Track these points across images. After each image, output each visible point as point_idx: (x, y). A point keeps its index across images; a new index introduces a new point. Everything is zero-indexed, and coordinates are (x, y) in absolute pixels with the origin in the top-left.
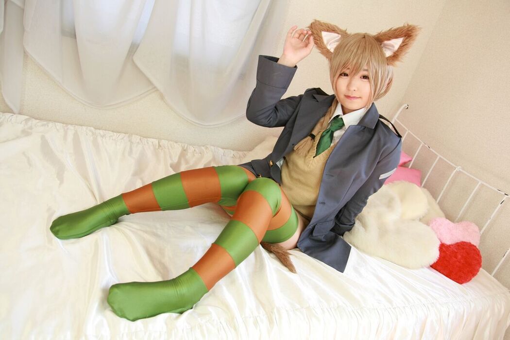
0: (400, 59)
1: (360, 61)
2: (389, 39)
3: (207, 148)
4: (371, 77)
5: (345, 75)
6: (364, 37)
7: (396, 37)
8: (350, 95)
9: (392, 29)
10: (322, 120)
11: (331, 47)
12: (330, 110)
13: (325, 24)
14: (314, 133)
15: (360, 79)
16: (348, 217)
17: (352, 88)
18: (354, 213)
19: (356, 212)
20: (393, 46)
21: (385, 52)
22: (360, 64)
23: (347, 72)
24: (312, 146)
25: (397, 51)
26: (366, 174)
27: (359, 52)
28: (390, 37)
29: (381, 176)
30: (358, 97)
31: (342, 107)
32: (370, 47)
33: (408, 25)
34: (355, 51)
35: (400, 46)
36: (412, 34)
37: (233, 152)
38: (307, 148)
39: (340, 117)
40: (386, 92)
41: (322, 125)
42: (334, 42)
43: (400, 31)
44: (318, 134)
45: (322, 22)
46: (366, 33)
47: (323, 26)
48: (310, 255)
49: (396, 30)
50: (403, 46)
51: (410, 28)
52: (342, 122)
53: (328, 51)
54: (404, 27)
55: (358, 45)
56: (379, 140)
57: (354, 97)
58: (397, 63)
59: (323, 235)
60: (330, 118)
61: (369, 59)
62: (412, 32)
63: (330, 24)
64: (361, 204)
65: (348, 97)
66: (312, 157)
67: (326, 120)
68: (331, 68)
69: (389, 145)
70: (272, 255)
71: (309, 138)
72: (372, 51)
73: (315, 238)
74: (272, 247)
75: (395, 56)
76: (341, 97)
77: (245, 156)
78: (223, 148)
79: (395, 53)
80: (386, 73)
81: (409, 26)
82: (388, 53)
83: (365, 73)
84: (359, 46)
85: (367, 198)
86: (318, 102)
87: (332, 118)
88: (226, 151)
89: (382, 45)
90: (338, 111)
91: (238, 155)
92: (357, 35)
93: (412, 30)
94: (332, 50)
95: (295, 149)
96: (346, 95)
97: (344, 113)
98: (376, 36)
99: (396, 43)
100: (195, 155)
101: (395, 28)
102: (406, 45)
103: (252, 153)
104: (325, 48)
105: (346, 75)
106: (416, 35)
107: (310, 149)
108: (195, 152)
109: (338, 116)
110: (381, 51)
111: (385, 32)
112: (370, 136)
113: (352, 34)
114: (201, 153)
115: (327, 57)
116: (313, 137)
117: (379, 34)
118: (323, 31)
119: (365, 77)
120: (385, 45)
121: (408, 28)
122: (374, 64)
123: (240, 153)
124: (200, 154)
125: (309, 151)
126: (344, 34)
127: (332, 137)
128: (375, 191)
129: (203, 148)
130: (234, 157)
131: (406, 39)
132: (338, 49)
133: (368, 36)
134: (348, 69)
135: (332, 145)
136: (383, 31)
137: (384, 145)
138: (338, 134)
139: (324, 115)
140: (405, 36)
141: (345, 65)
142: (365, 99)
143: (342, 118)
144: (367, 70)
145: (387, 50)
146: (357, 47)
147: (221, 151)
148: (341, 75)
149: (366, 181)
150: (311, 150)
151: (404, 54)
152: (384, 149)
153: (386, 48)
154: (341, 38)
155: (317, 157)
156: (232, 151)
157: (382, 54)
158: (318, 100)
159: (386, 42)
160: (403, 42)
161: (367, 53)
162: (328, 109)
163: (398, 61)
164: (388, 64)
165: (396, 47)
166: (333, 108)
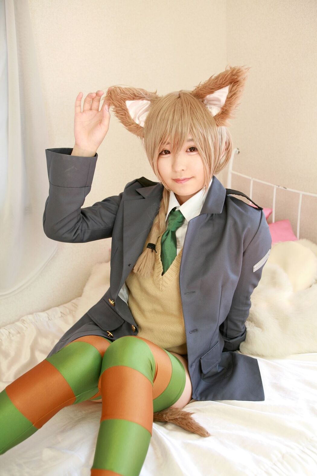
0: (231, 115)
1: (180, 130)
2: (212, 91)
3: (23, 321)
4: (199, 147)
5: (166, 154)
6: (180, 97)
7: (220, 87)
8: (179, 177)
9: (213, 78)
10: (156, 221)
11: (141, 121)
12: (162, 203)
13: (129, 89)
14: (153, 241)
15: (186, 154)
16: (236, 328)
17: (179, 168)
18: (240, 321)
19: (243, 319)
20: (219, 100)
21: (210, 110)
22: (182, 134)
23: (167, 148)
24: (156, 260)
25: (225, 105)
26: (235, 272)
27: (176, 117)
28: (212, 89)
29: (255, 267)
30: (189, 177)
31: (176, 195)
32: (189, 108)
33: (231, 68)
34: (171, 117)
35: (227, 98)
36: (239, 79)
37: (58, 310)
38: (150, 264)
39: (176, 210)
40: (227, 160)
41: (159, 227)
42: (143, 113)
43: (223, 78)
44: (157, 241)
45: (123, 87)
46: (181, 91)
47: (127, 94)
48: (214, 399)
49: (217, 78)
50: (231, 96)
51: (235, 72)
52: (181, 216)
53: (138, 127)
54: (227, 71)
55: (173, 110)
56: (235, 223)
57: (184, 180)
58: (228, 121)
59: (216, 366)
60: (166, 214)
61: (191, 124)
62: (238, 76)
63: (135, 89)
64: (244, 308)
65: (177, 181)
66: (161, 275)
67: (162, 219)
68: (147, 149)
69: (249, 226)
70: (170, 426)
71: (148, 250)
72: (192, 113)
73: (208, 375)
74: (164, 416)
75: (224, 113)
76: (169, 183)
77: (76, 306)
78: (44, 311)
79: (222, 109)
80: (219, 137)
81: (233, 70)
82: (215, 111)
83: (192, 144)
84: (175, 110)
85: (248, 298)
86: (144, 198)
87: (168, 214)
88: (49, 312)
89: (205, 102)
90: (173, 203)
91: (68, 310)
92: (170, 96)
93: (237, 73)
94: (142, 125)
95: (135, 271)
96: (174, 178)
97: (181, 203)
98: (195, 92)
99: (222, 94)
100: (13, 338)
101: (216, 75)
102: (234, 94)
103: (83, 299)
104: (133, 124)
105: (167, 152)
106: (244, 79)
107: (154, 265)
108: (11, 336)
109: (174, 209)
110: (205, 110)
111: (205, 84)
112: (222, 222)
113: (164, 96)
114: (19, 333)
115: (138, 135)
116: (153, 247)
117: (198, 88)
118: (127, 100)
119: (193, 149)
120: (209, 101)
121: (232, 72)
122: (199, 129)
123: (69, 305)
124: (18, 335)
125: (153, 268)
126: (154, 99)
127: (174, 239)
128: (255, 286)
129: (19, 324)
130: (63, 315)
131: (233, 86)
132: (149, 121)
133: (185, 94)
134: (168, 143)
135: (179, 251)
136: (202, 83)
137: (244, 228)
138: (181, 233)
139: (157, 213)
140: (231, 83)
141: (162, 141)
142: (200, 177)
143: (179, 211)
144: (192, 140)
145: (212, 106)
146: (172, 113)
147: (43, 315)
148: (161, 154)
149: (239, 281)
150: (156, 265)
151: (234, 107)
152: (245, 232)
153: (210, 104)
154: (150, 106)
155: (166, 274)
156: (57, 308)
157: (208, 114)
158: (144, 197)
159: (209, 97)
160: (230, 91)
161: (187, 118)
162: (159, 204)
163: (229, 118)
164: (217, 126)
165: (223, 100)
166: (165, 200)
